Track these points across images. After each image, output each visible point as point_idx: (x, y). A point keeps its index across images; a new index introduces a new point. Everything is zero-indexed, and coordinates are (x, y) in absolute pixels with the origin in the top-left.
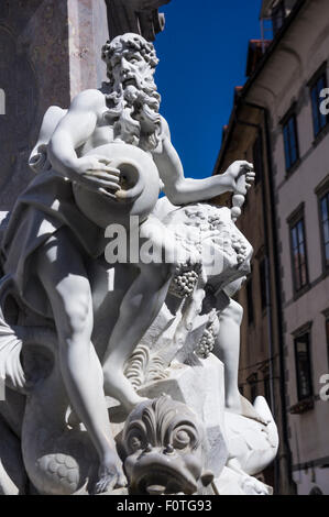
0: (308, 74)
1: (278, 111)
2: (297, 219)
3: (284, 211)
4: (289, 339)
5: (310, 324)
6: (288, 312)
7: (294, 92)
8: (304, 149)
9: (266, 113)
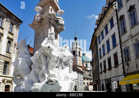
0: (101, 32)
1: (98, 36)
2: (100, 49)
3: (99, 49)
4: (99, 65)
5: (102, 63)
6: (99, 61)
7: (100, 34)
8: (101, 41)
9: (96, 36)
